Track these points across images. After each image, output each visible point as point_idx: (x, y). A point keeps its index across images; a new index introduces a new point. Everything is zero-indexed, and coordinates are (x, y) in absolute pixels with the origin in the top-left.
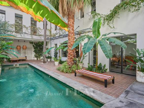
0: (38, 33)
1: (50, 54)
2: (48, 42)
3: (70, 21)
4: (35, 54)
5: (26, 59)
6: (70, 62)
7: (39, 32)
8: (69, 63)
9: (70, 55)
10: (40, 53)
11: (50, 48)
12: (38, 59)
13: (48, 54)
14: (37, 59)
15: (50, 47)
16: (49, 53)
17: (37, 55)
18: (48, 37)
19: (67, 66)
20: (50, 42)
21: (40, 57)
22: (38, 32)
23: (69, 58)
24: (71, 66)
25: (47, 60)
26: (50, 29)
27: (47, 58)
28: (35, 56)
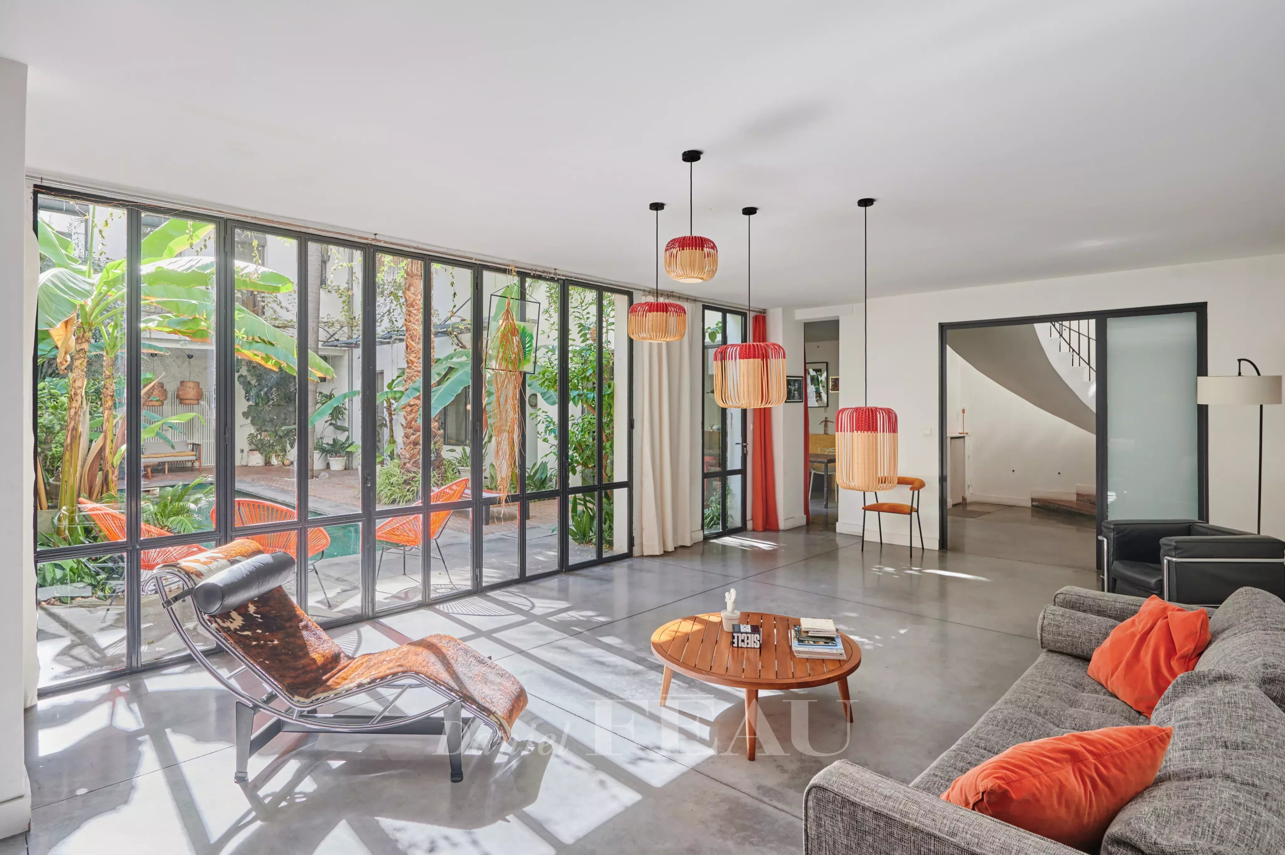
0: (271, 312)
1: (343, 429)
2: (335, 357)
3: (412, 289)
4: (252, 430)
5: (199, 459)
6: (410, 459)
7: (278, 308)
8: (408, 465)
9: (411, 431)
10: (284, 424)
11: (345, 396)
12: (274, 461)
13: (332, 428)
14: (268, 463)
15: (346, 390)
16: (339, 423)
17: (267, 437)
18: (331, 331)
19: (396, 478)
20: (346, 357)
21: (284, 450)
22: (275, 305)
23: (409, 441)
24: (413, 475)
25: (328, 464)
26: (343, 286)
27: (323, 451)
28: (251, 443)
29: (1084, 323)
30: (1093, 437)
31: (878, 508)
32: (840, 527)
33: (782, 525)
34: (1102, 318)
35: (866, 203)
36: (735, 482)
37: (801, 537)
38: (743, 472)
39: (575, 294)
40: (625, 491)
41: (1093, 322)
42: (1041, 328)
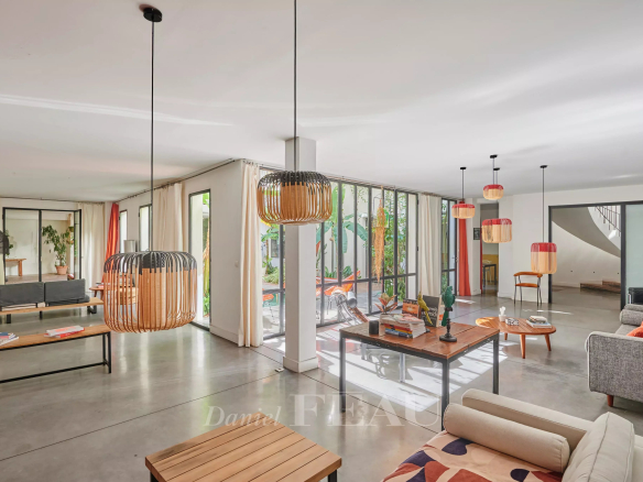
29: (614, 207)
30: (619, 259)
31: (521, 285)
32: (499, 295)
33: (472, 293)
34: (623, 205)
35: (543, 167)
36: (452, 274)
37: (479, 298)
38: (455, 270)
39: (400, 195)
40: (414, 277)
41: (619, 207)
42: (591, 210)
